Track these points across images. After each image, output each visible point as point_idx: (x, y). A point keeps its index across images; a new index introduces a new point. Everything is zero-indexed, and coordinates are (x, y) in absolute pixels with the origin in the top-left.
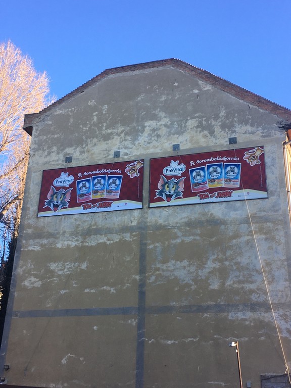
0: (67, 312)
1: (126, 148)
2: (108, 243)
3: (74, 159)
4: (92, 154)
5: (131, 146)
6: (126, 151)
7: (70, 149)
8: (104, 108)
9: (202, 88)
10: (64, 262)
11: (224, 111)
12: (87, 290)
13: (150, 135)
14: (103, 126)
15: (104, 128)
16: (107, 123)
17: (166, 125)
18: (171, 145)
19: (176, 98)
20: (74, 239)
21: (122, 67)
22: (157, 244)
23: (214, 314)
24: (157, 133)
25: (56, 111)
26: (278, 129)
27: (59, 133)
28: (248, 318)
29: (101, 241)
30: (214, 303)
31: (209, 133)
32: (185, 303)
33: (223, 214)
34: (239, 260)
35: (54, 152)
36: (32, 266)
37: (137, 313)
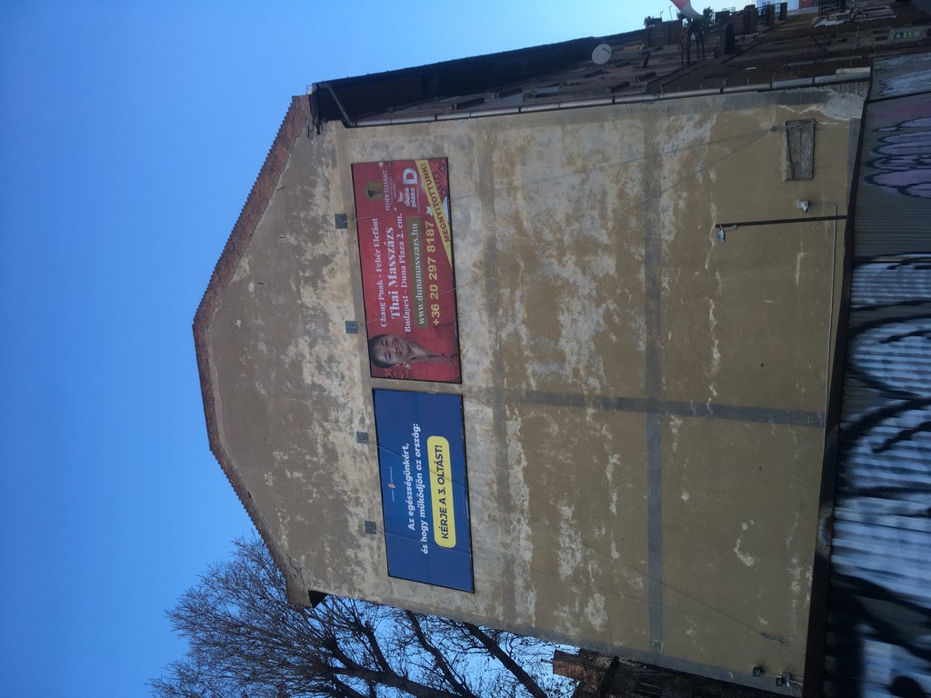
0: (654, 549)
1: (351, 421)
2: (524, 463)
3: (370, 517)
4: (361, 484)
5: (347, 412)
6: (356, 422)
7: (351, 524)
8: (279, 457)
9: (245, 275)
10: (559, 547)
11: (288, 236)
12: (613, 509)
13: (328, 375)
14: (311, 461)
15: (315, 459)
16: (306, 454)
17: (312, 346)
18: (347, 336)
19: (262, 323)
20: (517, 528)
21: (207, 420)
22: (529, 371)
23: (663, 268)
24: (325, 362)
25: (283, 546)
26: (321, 136)
27: (323, 543)
28: (673, 202)
29: (521, 476)
30: (643, 266)
31: (326, 265)
32: (640, 323)
33: (474, 244)
34: (562, 216)
35: (356, 554)
36: (564, 609)
37: (659, 415)
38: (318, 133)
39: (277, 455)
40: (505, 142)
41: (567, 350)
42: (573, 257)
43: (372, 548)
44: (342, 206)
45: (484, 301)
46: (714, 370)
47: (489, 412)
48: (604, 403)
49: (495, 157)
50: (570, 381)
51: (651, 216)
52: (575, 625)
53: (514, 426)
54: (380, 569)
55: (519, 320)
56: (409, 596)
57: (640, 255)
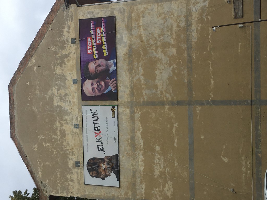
0: (191, 160)
1: (72, 119)
2: (141, 130)
3: (78, 160)
4: (75, 146)
5: (71, 116)
6: (74, 119)
7: (69, 163)
9: (33, 64)
10: (154, 163)
11: (52, 48)
12: (176, 145)
13: (64, 101)
14: (54, 138)
15: (56, 137)
16: (52, 135)
17: (58, 90)
18: (73, 85)
19: (38, 83)
20: (138, 157)
21: (11, 124)
22: (144, 93)
23: (193, 51)
24: (63, 96)
25: (39, 177)
26: (68, 10)
27: (56, 173)
28: (196, 28)
29: (140, 136)
30: (186, 51)
31: (66, 58)
32: (186, 71)
33: (125, 47)
34: (157, 35)
35: (71, 176)
36: (156, 189)
37: (192, 106)
38: (67, 9)
39: (40, 137)
40: (137, 10)
41: (158, 84)
42: (161, 50)
43: (78, 173)
44: (74, 35)
45: (127, 68)
46: (212, 87)
47: (128, 111)
48: (172, 103)
49: (133, 15)
50: (159, 96)
51: (189, 33)
52: (160, 196)
53: (137, 116)
54: (81, 182)
55: (140, 74)
56: (92, 193)
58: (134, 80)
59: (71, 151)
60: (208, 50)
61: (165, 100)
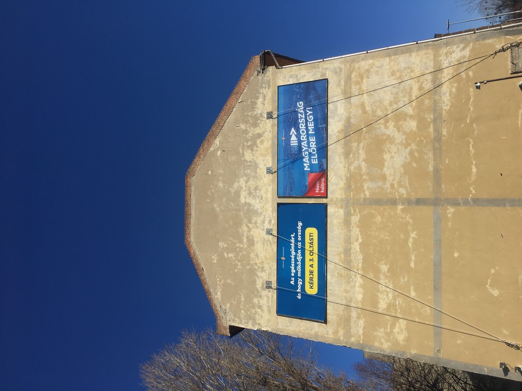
0: (437, 288)
1: (264, 222)
2: (360, 240)
3: (269, 278)
4: (266, 259)
5: (262, 217)
6: (267, 222)
7: (257, 283)
8: (222, 246)
9: (216, 147)
10: (378, 291)
12: (412, 265)
13: (254, 197)
14: (239, 247)
15: (241, 246)
16: (237, 243)
17: (247, 182)
18: (266, 175)
19: (222, 172)
20: (354, 280)
22: (366, 187)
23: (443, 124)
24: (253, 190)
25: (218, 298)
27: (240, 295)
28: (449, 89)
29: (358, 248)
30: (432, 125)
31: (259, 138)
32: (431, 155)
33: (339, 121)
34: (387, 102)
35: (258, 301)
36: (381, 330)
37: (440, 206)
38: (263, 73)
39: (220, 244)
40: (359, 68)
41: (388, 173)
42: (393, 123)
43: (269, 297)
44: (271, 108)
45: (342, 150)
46: (473, 178)
47: (341, 212)
48: (408, 202)
49: (353, 76)
50: (388, 191)
51: (437, 97)
52: (387, 341)
53: (355, 219)
54: (272, 310)
55: (361, 159)
56: (287, 326)
57: (430, 119)
58: (352, 168)
59: (260, 266)
60: (468, 121)
61: (398, 197)
